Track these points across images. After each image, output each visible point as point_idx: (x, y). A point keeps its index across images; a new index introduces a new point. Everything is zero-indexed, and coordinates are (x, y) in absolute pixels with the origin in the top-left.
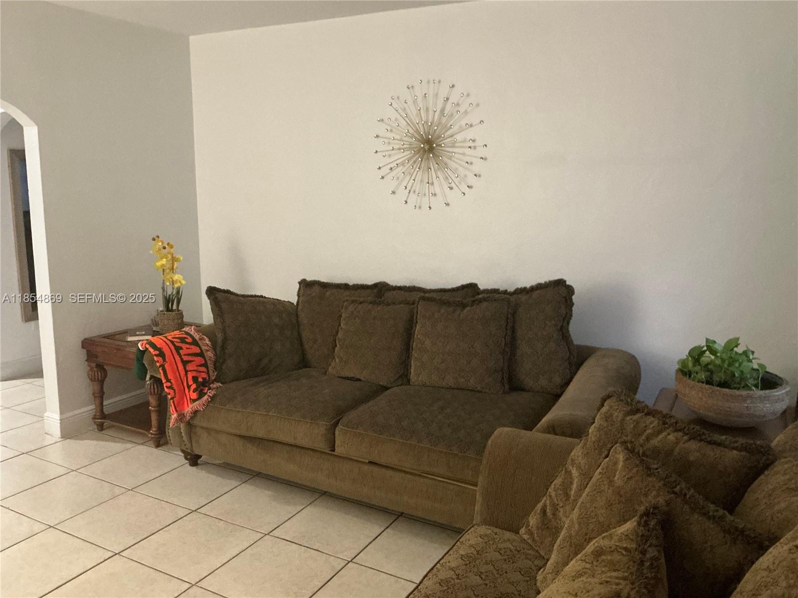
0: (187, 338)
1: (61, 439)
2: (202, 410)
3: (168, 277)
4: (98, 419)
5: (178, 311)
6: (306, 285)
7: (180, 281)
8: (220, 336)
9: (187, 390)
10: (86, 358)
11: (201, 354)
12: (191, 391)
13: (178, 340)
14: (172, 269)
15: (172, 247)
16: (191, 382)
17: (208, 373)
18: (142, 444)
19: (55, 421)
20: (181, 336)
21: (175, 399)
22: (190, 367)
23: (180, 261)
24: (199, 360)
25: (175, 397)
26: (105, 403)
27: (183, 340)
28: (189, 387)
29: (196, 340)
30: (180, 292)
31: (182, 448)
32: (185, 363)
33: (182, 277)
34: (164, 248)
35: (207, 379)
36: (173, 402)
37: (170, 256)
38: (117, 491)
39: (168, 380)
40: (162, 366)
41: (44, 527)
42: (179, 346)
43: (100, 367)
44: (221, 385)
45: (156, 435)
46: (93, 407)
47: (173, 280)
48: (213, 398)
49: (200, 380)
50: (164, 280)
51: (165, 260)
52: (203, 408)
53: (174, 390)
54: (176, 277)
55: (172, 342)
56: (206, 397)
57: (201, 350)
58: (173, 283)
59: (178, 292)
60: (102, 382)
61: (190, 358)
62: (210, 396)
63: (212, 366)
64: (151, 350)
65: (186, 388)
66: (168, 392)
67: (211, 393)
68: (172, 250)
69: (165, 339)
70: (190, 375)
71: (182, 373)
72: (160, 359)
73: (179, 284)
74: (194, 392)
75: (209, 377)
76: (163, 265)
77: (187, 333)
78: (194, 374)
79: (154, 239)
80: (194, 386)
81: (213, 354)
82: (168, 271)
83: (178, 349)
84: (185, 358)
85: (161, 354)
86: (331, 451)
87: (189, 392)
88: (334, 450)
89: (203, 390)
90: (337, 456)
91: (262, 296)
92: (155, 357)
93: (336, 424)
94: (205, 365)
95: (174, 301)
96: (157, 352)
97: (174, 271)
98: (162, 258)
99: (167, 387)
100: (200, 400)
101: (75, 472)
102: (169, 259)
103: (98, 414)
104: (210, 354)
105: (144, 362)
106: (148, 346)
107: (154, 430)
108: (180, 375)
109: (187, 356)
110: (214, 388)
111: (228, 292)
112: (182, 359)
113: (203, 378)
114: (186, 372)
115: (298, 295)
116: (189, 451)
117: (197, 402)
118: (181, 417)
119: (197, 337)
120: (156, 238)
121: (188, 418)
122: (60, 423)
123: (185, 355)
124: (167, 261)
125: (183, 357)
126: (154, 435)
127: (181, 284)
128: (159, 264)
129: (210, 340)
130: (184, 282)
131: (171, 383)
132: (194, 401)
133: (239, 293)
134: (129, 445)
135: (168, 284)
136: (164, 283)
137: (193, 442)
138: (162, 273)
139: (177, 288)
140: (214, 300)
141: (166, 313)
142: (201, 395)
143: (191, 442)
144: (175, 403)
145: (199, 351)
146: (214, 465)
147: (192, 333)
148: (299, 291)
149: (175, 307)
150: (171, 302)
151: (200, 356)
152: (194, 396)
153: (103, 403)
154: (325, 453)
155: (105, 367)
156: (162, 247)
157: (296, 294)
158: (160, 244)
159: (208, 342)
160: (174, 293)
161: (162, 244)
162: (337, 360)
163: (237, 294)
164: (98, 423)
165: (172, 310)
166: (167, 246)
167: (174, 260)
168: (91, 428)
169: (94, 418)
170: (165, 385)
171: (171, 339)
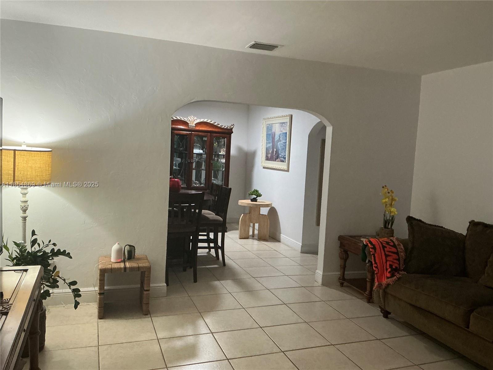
0: (391, 243)
1: (321, 285)
2: (392, 284)
3: (388, 209)
4: (341, 280)
5: (391, 229)
6: (473, 224)
7: (394, 213)
8: (410, 246)
9: (385, 271)
10: (339, 246)
11: (397, 253)
12: (387, 273)
13: (385, 243)
14: (391, 205)
15: (393, 193)
16: (388, 267)
17: (399, 264)
18: (361, 299)
19: (320, 275)
20: (387, 241)
21: (378, 274)
22: (388, 258)
23: (396, 201)
24: (395, 256)
25: (378, 273)
26: (346, 273)
27: (388, 243)
28: (387, 270)
29: (396, 245)
30: (394, 218)
31: (380, 305)
32: (387, 256)
33: (396, 210)
34: (389, 193)
35: (398, 268)
36: (377, 276)
37: (391, 197)
38: (342, 317)
39: (376, 263)
40: (374, 254)
41: (303, 321)
42: (385, 246)
43: (346, 252)
44: (406, 273)
45: (369, 295)
46: (339, 273)
47: (391, 211)
48: (399, 279)
49: (394, 267)
50: (385, 211)
51: (387, 199)
52: (392, 283)
53: (378, 269)
54: (393, 209)
55: (382, 243)
56: (395, 277)
57: (397, 251)
58: (391, 212)
59: (392, 218)
60: (345, 260)
61: (390, 254)
62: (398, 278)
63: (402, 261)
64: (369, 245)
65: (385, 270)
66: (375, 270)
67: (398, 275)
68: (393, 195)
69: (378, 241)
70: (388, 263)
71: (384, 261)
72: (373, 251)
73: (394, 214)
74: (389, 273)
75: (400, 267)
76: (386, 202)
77: (391, 240)
78: (391, 263)
79: (383, 187)
80: (389, 270)
81: (404, 255)
82: (388, 205)
83: (384, 247)
84: (387, 253)
85: (374, 248)
86: (465, 327)
87: (386, 272)
88: (468, 327)
89: (395, 273)
90: (469, 332)
91: (442, 227)
92: (371, 249)
93: (472, 311)
94: (399, 260)
95: (389, 223)
96: (372, 247)
97: (392, 206)
98: (386, 198)
99: (374, 267)
100: (391, 279)
101: (323, 302)
102: (390, 199)
103: (341, 277)
104: (402, 254)
105: (366, 252)
106: (368, 242)
107: (367, 292)
108: (383, 262)
109: (388, 252)
110: (401, 274)
111: (420, 221)
112: (385, 253)
113: (396, 267)
114: (387, 261)
115: (468, 230)
116: (383, 307)
117: (390, 279)
118: (380, 285)
119: (396, 243)
120: (385, 187)
121: (384, 287)
122: (322, 277)
123: (387, 251)
124: (389, 200)
125: (386, 252)
126: (367, 295)
127: (395, 214)
128: (384, 201)
129: (404, 247)
130: (396, 213)
131: (377, 265)
132: (388, 278)
133: (427, 223)
134: (354, 298)
135: (387, 213)
136: (385, 212)
137: (386, 302)
138: (385, 206)
139: (392, 216)
140: (410, 224)
141: (384, 229)
142: (393, 276)
143: (384, 302)
144: (378, 277)
145: (396, 251)
146: (398, 321)
147: (394, 241)
148: (468, 227)
149: (389, 227)
150: (388, 223)
151: (396, 254)
152: (389, 275)
153: (344, 273)
154: (462, 328)
155: (348, 253)
156: (387, 192)
157: (466, 229)
158: (386, 190)
159: (403, 248)
160: (391, 218)
161: (387, 190)
162: (486, 275)
163: (425, 223)
164: (340, 282)
165: (388, 228)
166: (390, 192)
167: (393, 200)
168: (337, 284)
169: (339, 279)
170: (374, 265)
171: (381, 241)
